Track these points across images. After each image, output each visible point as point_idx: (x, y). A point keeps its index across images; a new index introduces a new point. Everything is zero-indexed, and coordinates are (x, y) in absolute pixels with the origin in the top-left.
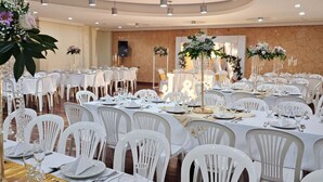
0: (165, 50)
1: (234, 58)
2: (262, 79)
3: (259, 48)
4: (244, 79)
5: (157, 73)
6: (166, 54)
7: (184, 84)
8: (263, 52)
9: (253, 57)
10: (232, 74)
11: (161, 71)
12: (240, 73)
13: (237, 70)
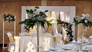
0: (13, 17)
1: (67, 24)
2: (87, 40)
3: (82, 18)
4: (74, 41)
5: (6, 35)
6: (13, 20)
7: (28, 45)
8: (86, 21)
9: (79, 25)
10: (65, 37)
11: (9, 34)
12: (71, 36)
13: (70, 33)
